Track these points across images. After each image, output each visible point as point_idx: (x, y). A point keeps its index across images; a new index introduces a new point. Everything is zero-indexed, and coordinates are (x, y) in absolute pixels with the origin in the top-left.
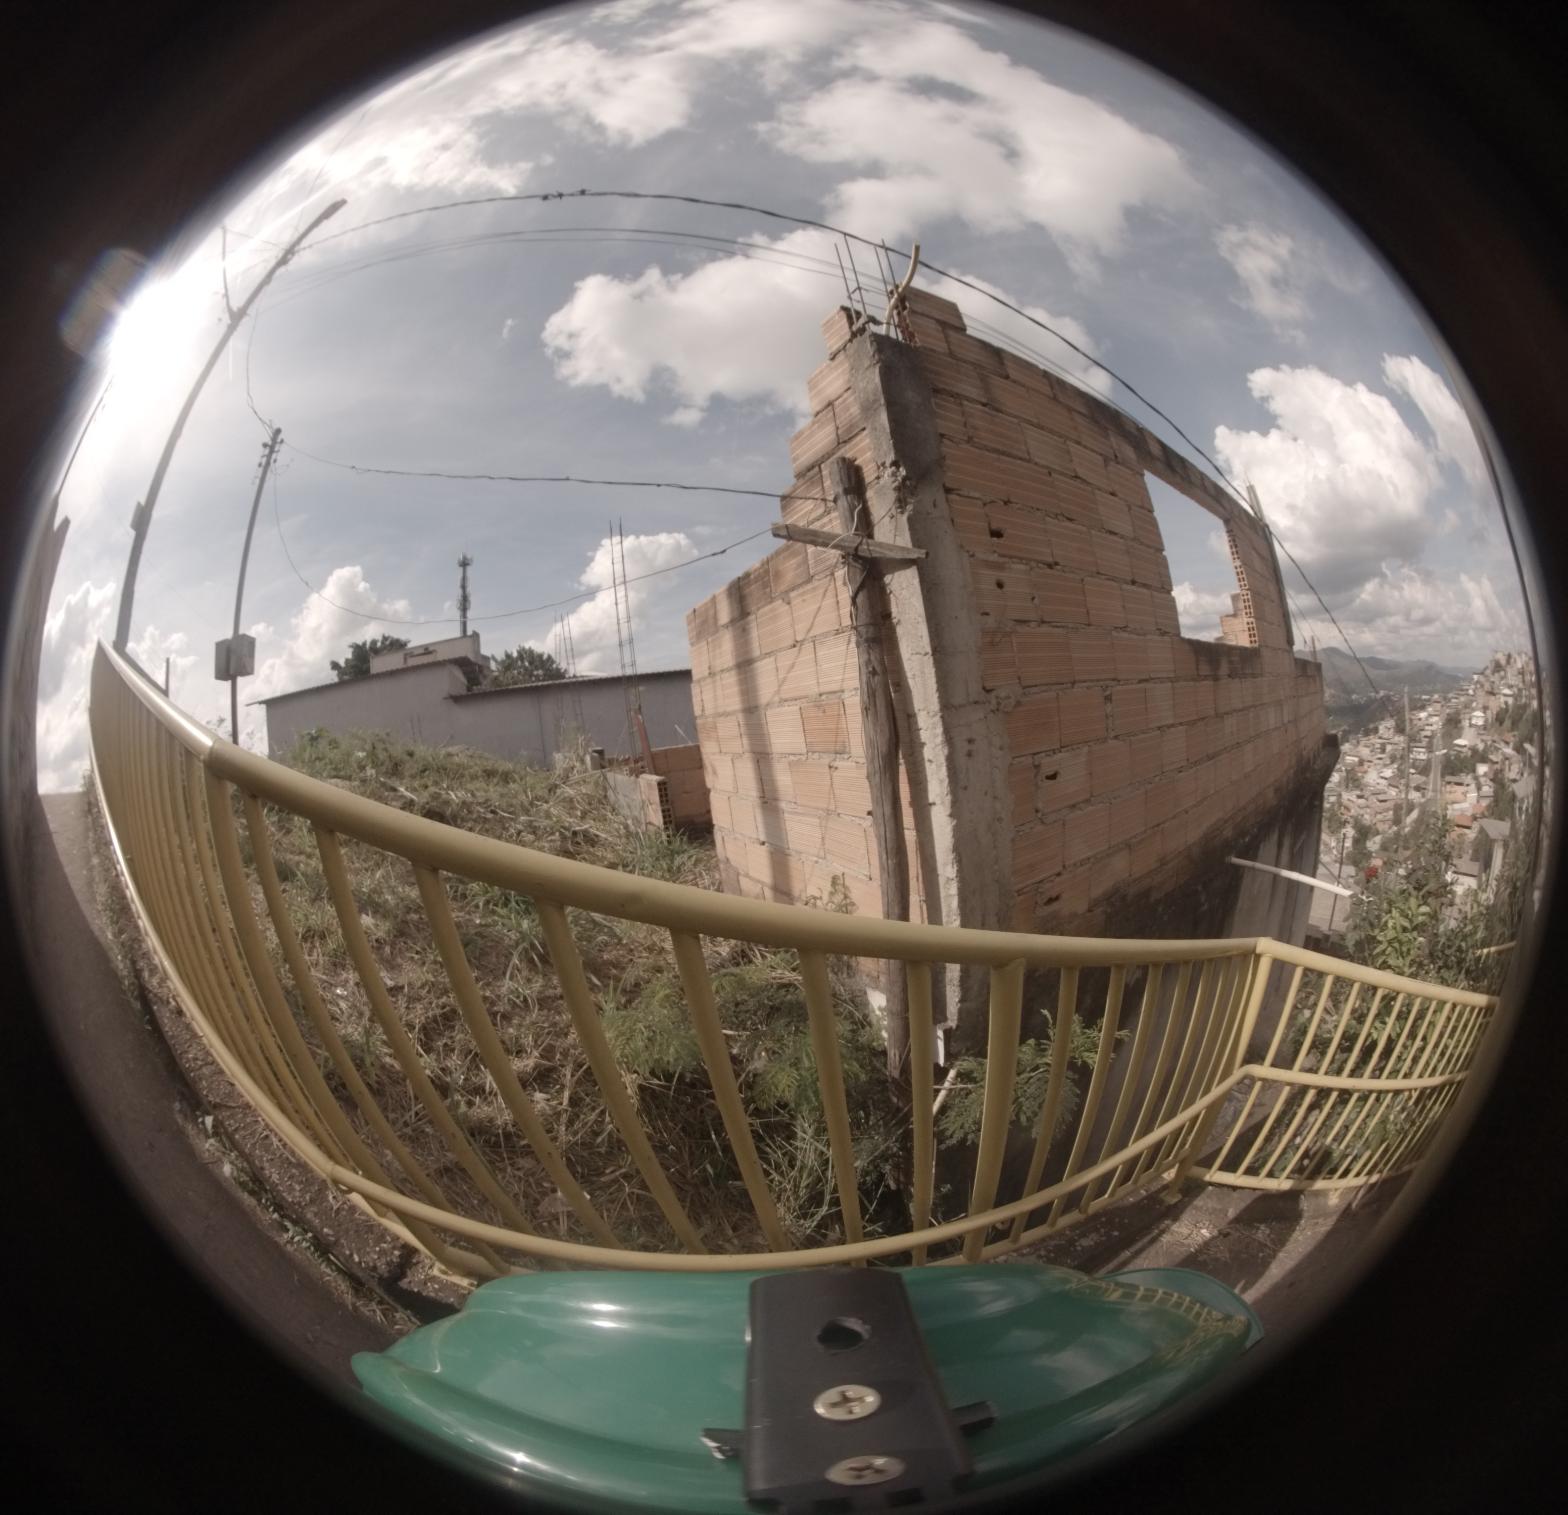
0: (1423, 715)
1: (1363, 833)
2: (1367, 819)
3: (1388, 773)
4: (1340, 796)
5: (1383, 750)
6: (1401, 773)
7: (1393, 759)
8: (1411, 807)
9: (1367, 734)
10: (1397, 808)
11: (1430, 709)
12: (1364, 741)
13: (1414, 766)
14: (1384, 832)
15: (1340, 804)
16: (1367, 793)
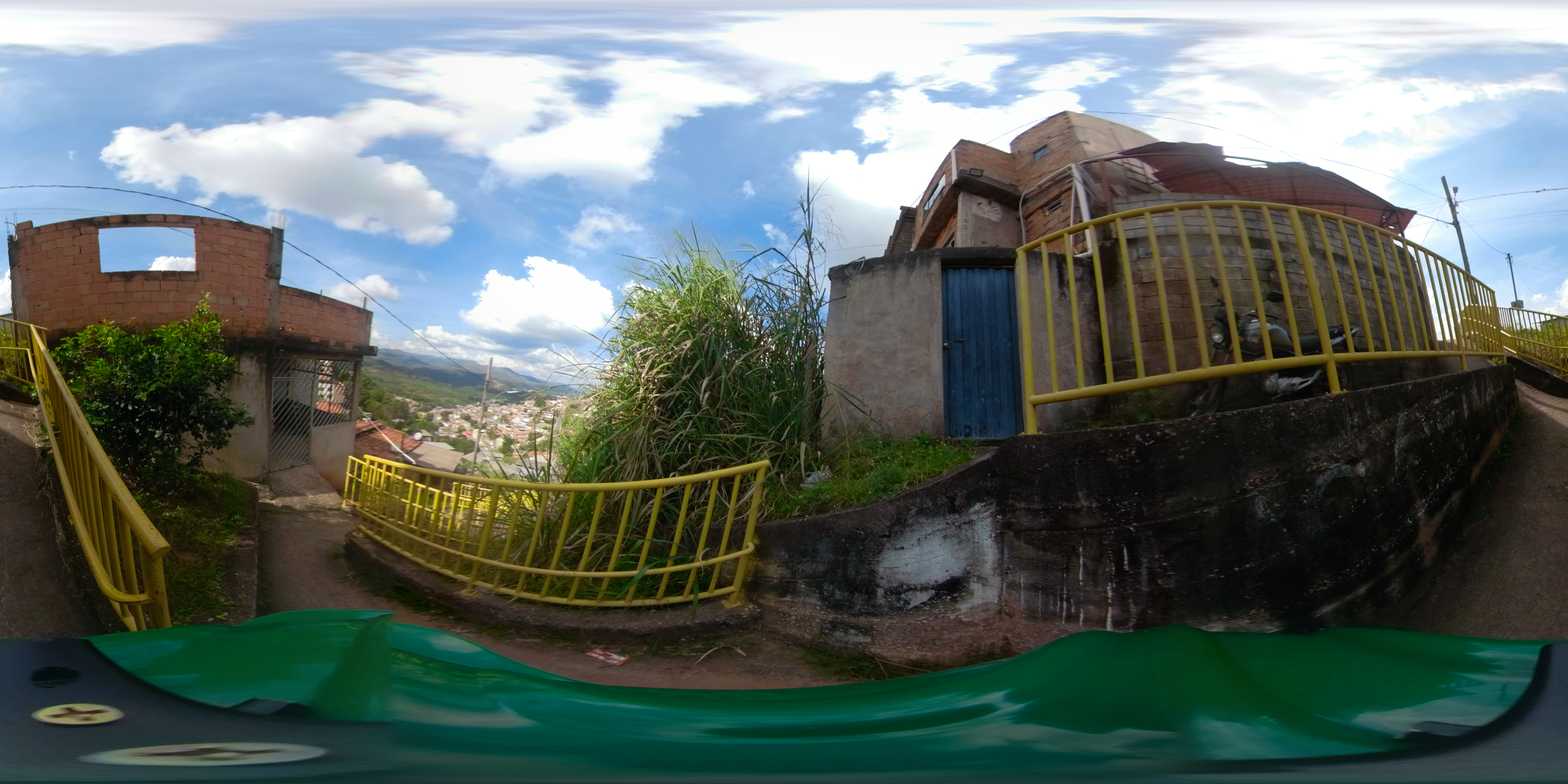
0: (554, 402)
1: (509, 442)
2: (512, 436)
3: (527, 420)
4: (497, 425)
5: (526, 411)
6: (535, 422)
7: (531, 415)
8: (541, 435)
9: (518, 403)
10: (530, 435)
11: (559, 401)
12: (514, 405)
13: (543, 420)
14: (522, 443)
15: (496, 429)
16: (512, 426)
